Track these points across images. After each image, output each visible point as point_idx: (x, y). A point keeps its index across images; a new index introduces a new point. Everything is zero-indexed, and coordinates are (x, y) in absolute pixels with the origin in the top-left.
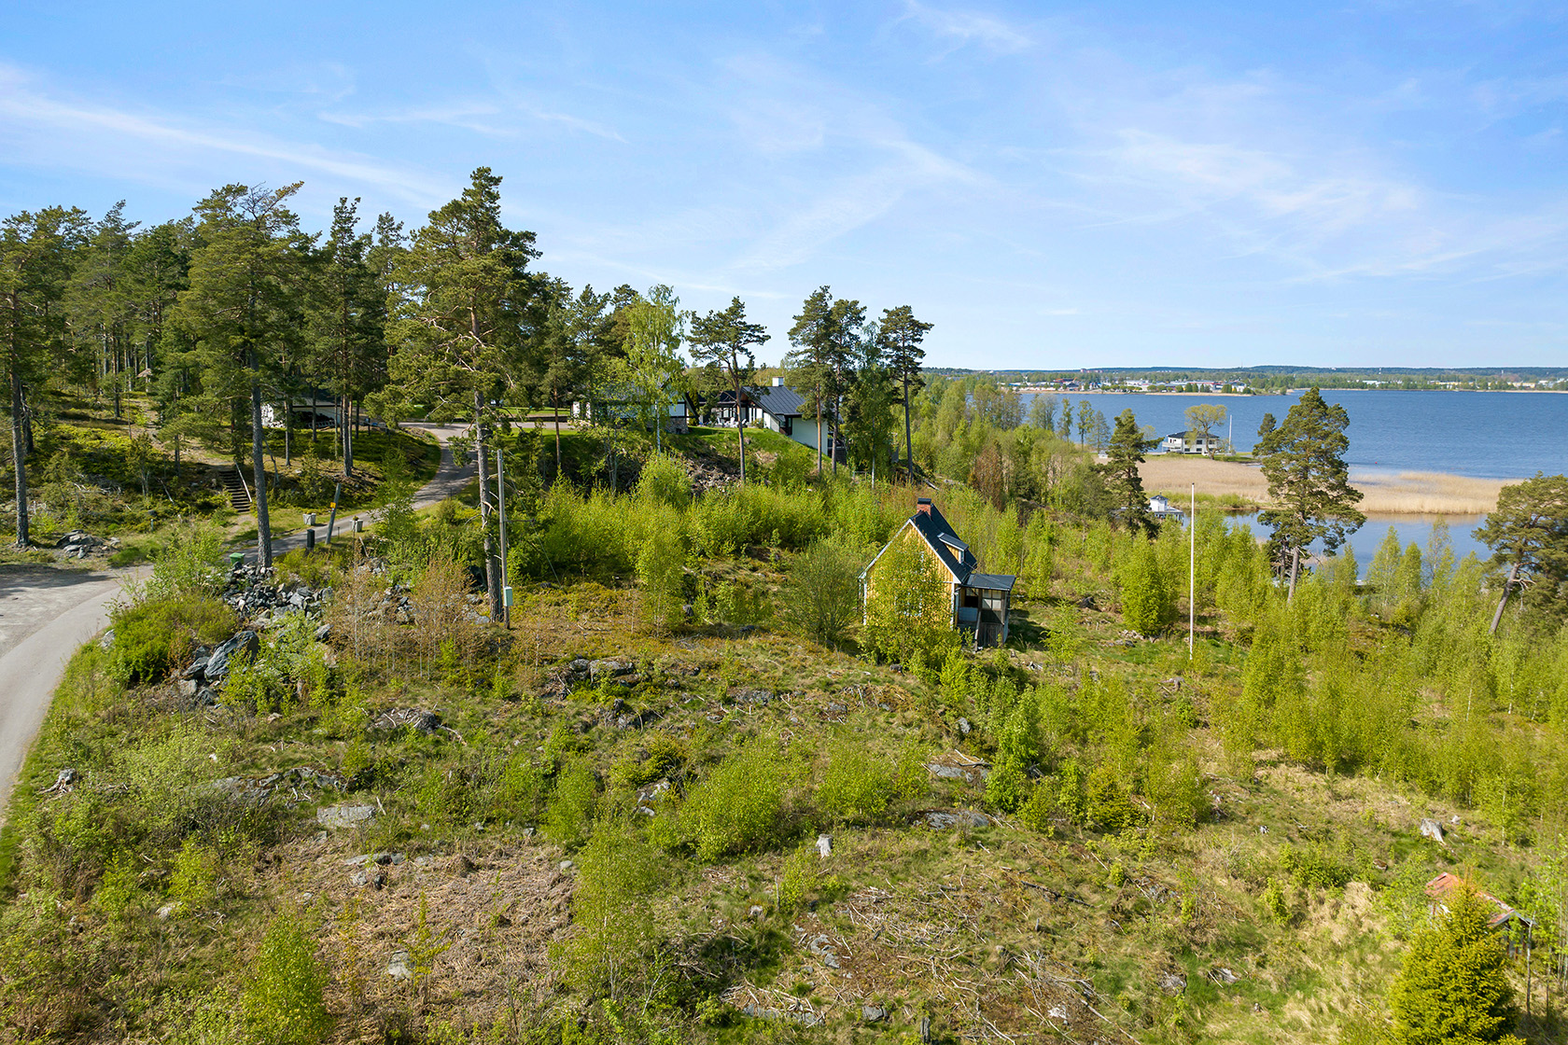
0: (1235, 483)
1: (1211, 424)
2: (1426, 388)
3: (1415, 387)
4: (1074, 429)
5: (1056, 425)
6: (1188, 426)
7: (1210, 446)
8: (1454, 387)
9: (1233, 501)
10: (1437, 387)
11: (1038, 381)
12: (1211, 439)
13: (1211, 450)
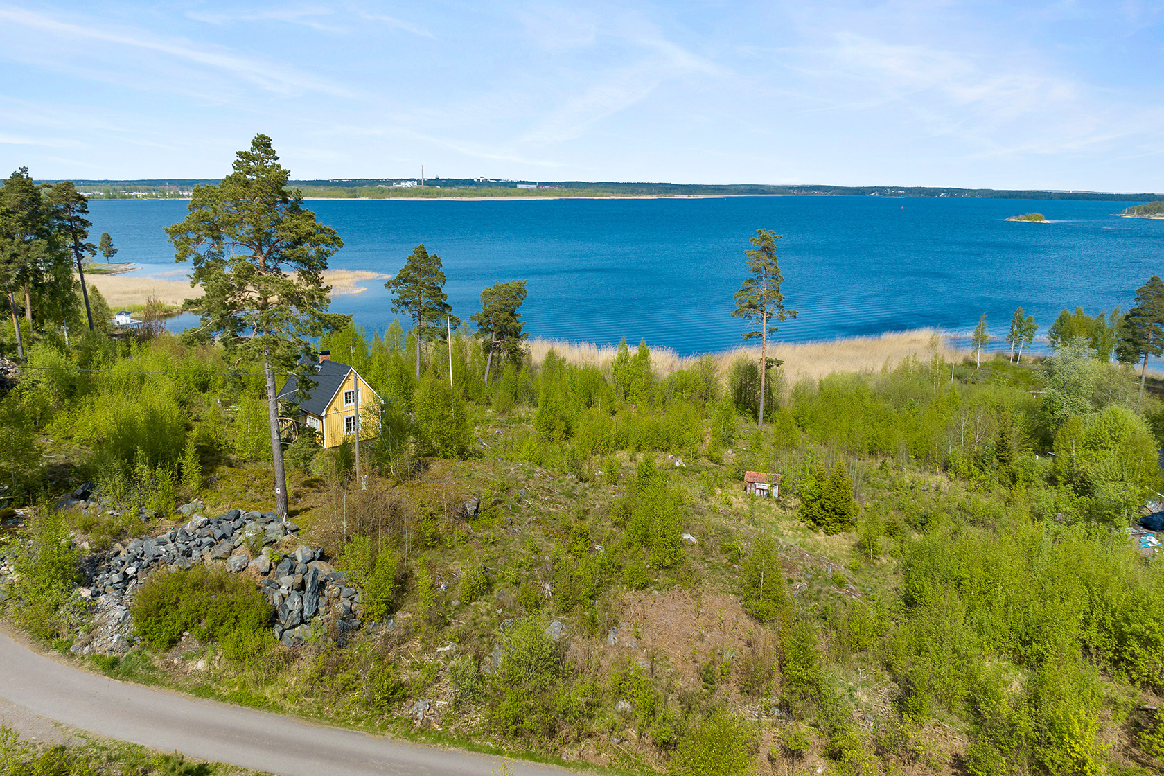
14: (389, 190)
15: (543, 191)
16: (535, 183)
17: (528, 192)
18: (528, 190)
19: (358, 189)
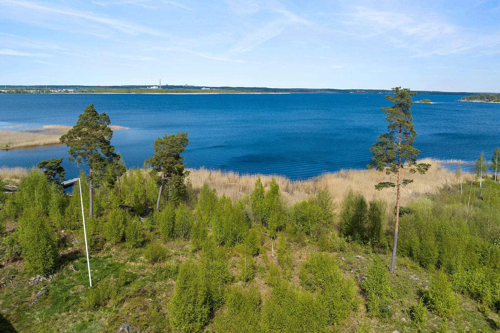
16: (209, 87)
18: (206, 90)
19: (131, 89)
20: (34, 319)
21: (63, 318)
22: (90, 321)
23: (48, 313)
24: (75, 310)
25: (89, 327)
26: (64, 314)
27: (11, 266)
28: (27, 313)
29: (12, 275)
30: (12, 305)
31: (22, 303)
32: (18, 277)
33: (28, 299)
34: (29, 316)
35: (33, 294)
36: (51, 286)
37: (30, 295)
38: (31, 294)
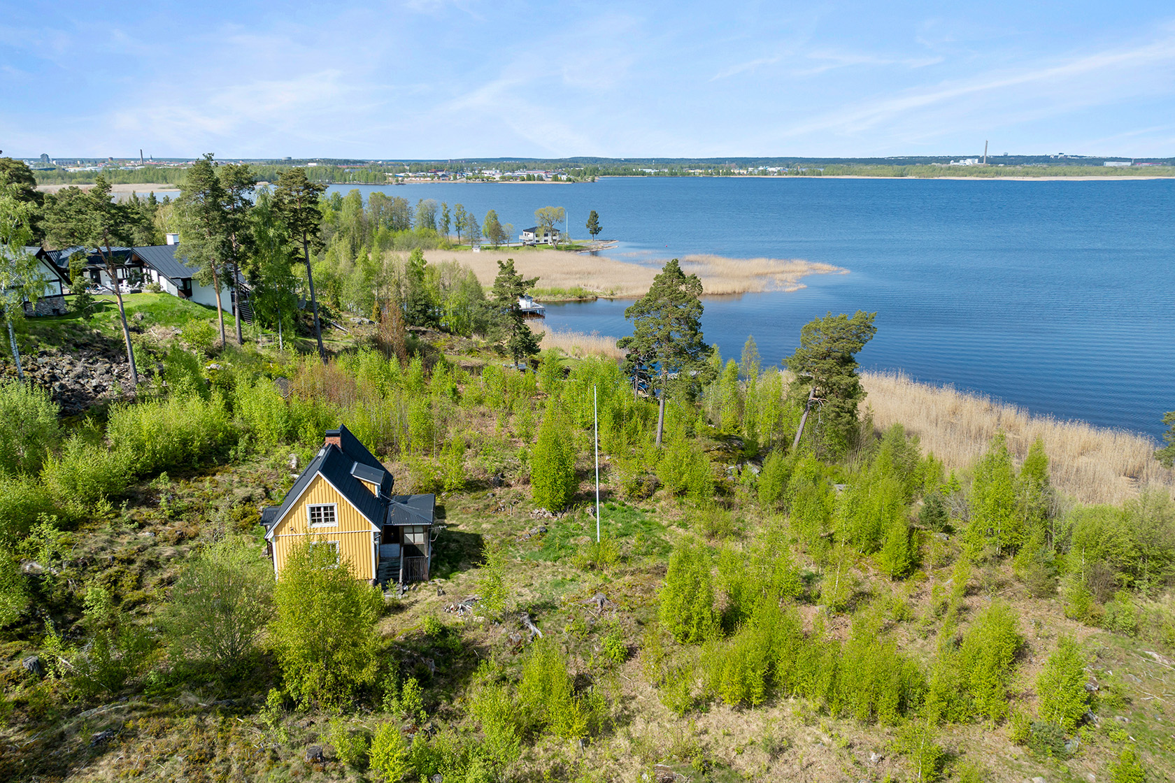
0: (576, 273)
1: (554, 222)
2: (683, 175)
3: (676, 174)
4: (452, 227)
5: (438, 225)
6: (537, 223)
7: (554, 238)
8: (700, 174)
9: (579, 293)
10: (689, 174)
11: (417, 171)
12: (554, 232)
13: (555, 240)
14: (942, 169)
15: (1137, 169)
16: (1130, 160)
17: (1115, 171)
18: (1116, 169)
19: (908, 167)
20: (515, 557)
21: (546, 567)
22: (571, 580)
23: (533, 555)
24: (564, 563)
25: (567, 586)
26: (549, 563)
27: (519, 488)
28: (511, 548)
29: (515, 500)
30: (499, 533)
31: (510, 535)
32: (521, 504)
33: (519, 533)
34: (511, 551)
35: (527, 529)
36: (553, 527)
37: (523, 529)
38: (525, 528)
